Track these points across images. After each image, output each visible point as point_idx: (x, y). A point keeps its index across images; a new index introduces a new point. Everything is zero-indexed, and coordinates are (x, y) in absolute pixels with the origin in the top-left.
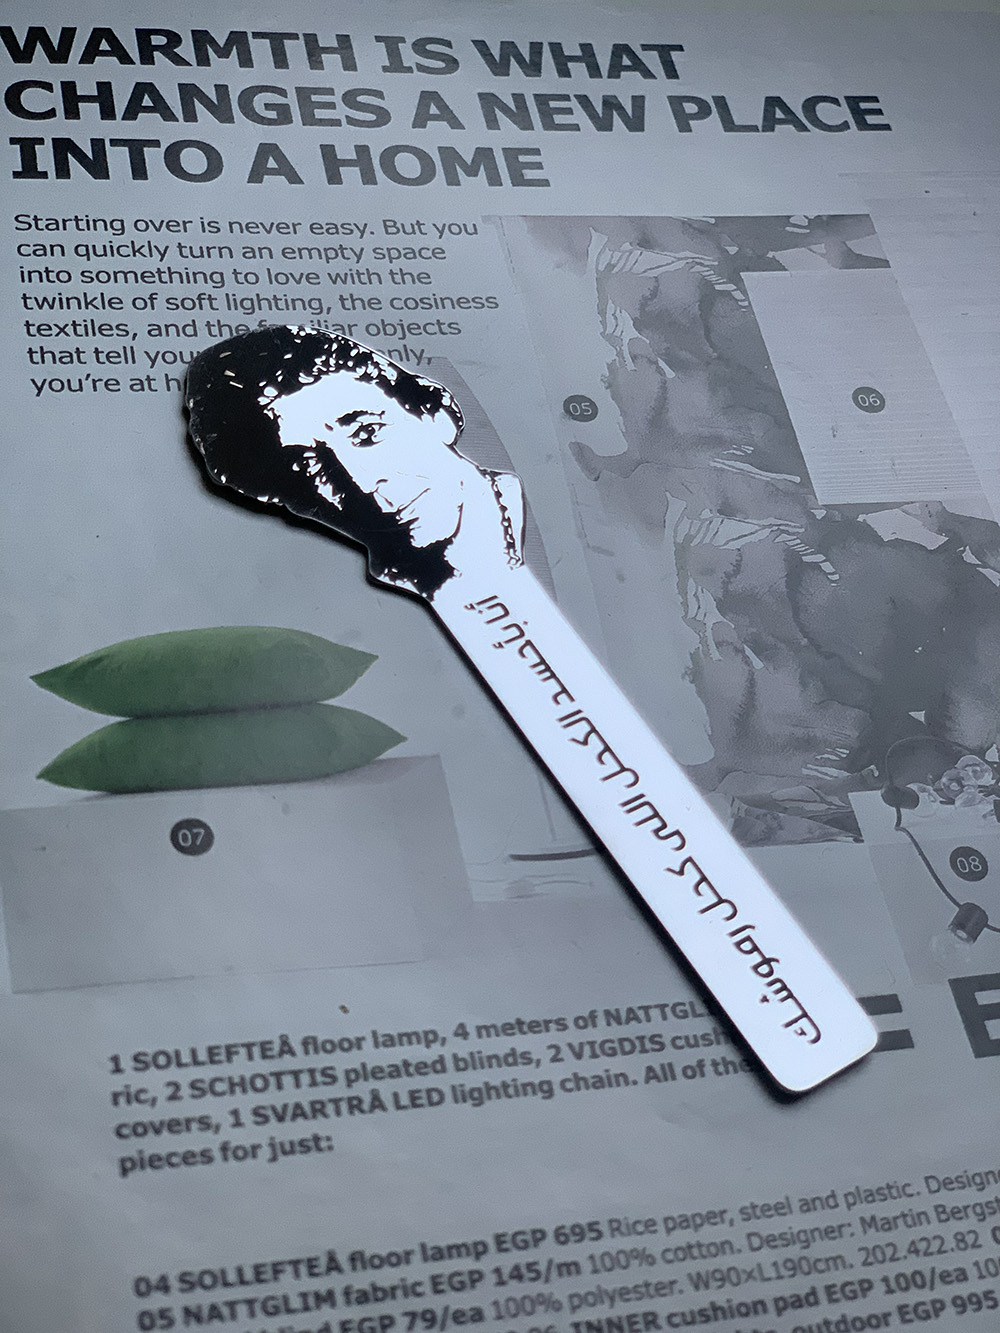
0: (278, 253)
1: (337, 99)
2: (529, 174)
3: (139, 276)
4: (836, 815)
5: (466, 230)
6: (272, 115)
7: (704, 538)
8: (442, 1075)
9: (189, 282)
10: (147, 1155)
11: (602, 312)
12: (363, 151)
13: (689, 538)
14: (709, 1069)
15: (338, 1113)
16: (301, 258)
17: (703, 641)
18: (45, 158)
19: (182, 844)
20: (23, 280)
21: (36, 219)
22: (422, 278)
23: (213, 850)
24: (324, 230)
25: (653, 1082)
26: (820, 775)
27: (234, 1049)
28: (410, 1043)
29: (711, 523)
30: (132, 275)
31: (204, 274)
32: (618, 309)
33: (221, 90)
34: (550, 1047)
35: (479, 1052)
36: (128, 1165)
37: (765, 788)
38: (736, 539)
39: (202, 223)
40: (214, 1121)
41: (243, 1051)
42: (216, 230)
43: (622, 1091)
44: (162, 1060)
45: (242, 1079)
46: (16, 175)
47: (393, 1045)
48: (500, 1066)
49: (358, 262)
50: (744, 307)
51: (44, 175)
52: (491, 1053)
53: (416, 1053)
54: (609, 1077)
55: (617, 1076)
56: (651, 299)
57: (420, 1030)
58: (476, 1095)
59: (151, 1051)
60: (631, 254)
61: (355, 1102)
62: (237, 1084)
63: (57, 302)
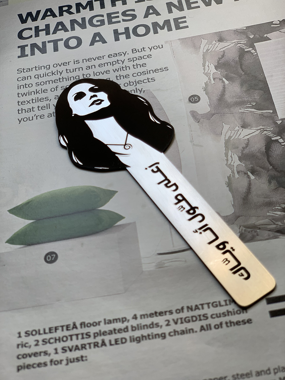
0: (97, 66)
1: (120, 15)
2: (181, 25)
3: (53, 81)
4: (279, 229)
5: (159, 47)
6: (99, 23)
7: (235, 137)
8: (127, 333)
9: (68, 80)
10: (26, 364)
11: (204, 65)
12: (127, 29)
13: (230, 137)
14: (224, 325)
15: (90, 348)
16: (104, 66)
17: (233, 172)
18: (28, 50)
19: (48, 260)
20: (18, 89)
21: (24, 69)
22: (144, 65)
23: (57, 261)
24: (112, 56)
25: (203, 331)
26: (274, 215)
27: (57, 328)
28: (117, 322)
29: (238, 131)
30: (51, 81)
31: (74, 77)
32: (210, 63)
33: (83, 19)
34: (166, 321)
35: (141, 324)
36: (20, 368)
37: (253, 221)
38: (247, 135)
39: (74, 61)
40: (49, 352)
41: (60, 328)
42: (78, 63)
43: (191, 335)
44: (34, 333)
45: (59, 338)
46: (19, 57)
47: (111, 323)
48: (147, 328)
49: (123, 64)
50: (255, 55)
51: (27, 55)
52: (144, 324)
53: (119, 325)
54: (187, 330)
55: (190, 330)
56: (222, 58)
57: (120, 317)
58: (138, 339)
59: (31, 330)
60: (215, 45)
61: (96, 344)
62: (58, 340)
63: (28, 93)
